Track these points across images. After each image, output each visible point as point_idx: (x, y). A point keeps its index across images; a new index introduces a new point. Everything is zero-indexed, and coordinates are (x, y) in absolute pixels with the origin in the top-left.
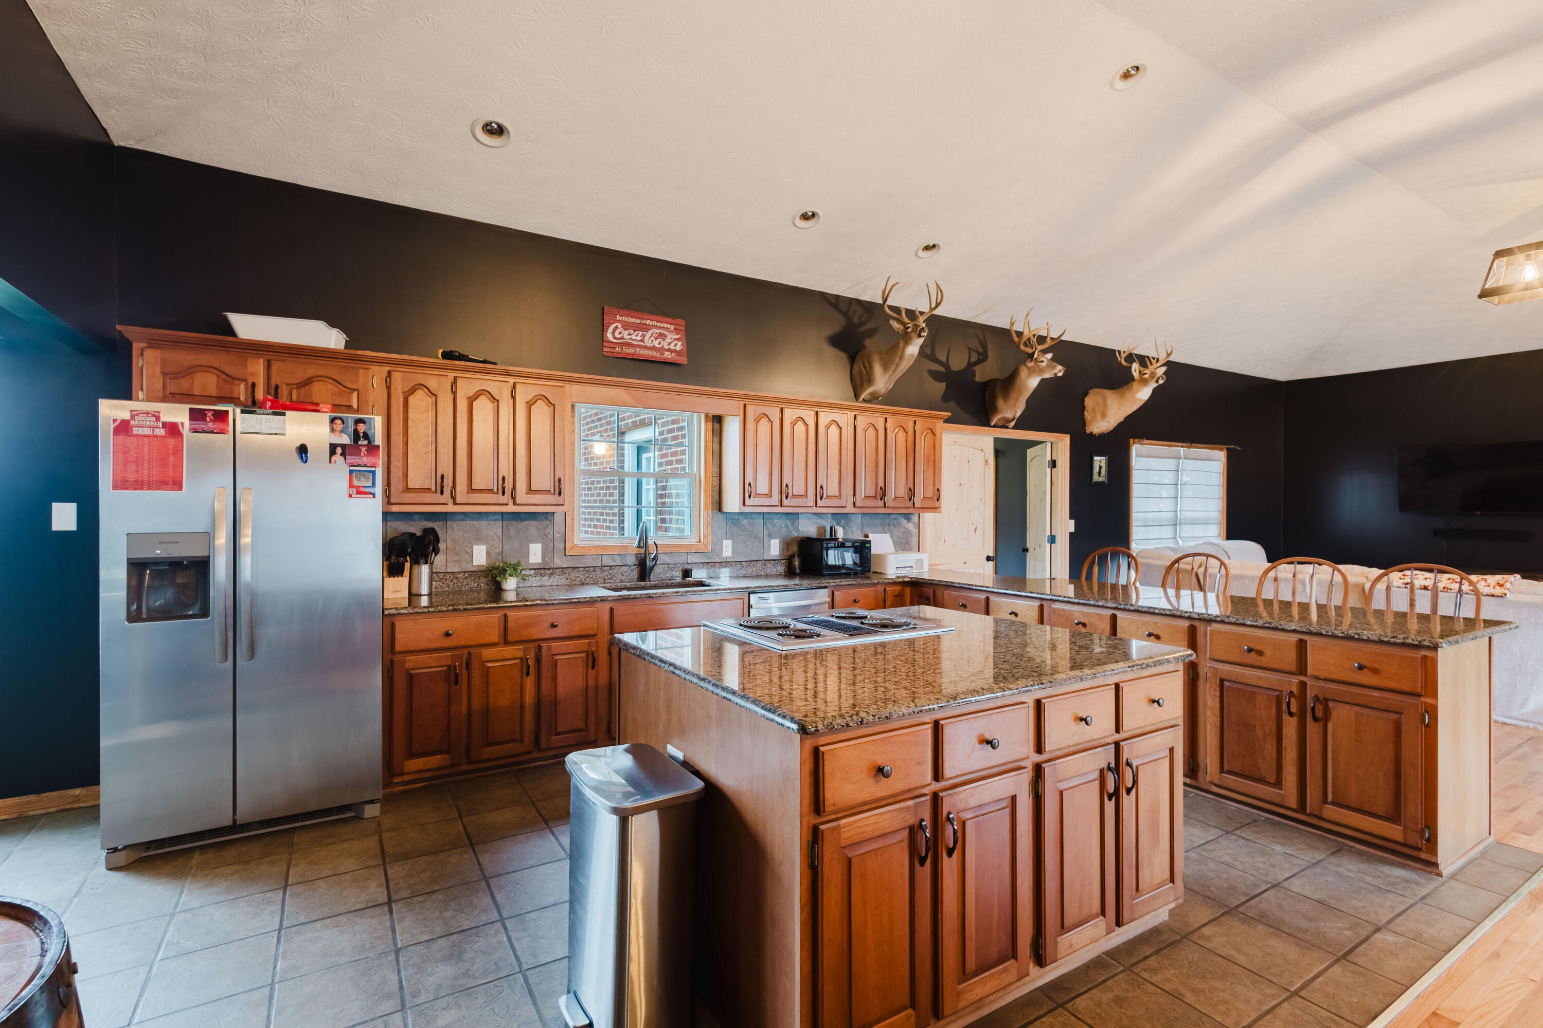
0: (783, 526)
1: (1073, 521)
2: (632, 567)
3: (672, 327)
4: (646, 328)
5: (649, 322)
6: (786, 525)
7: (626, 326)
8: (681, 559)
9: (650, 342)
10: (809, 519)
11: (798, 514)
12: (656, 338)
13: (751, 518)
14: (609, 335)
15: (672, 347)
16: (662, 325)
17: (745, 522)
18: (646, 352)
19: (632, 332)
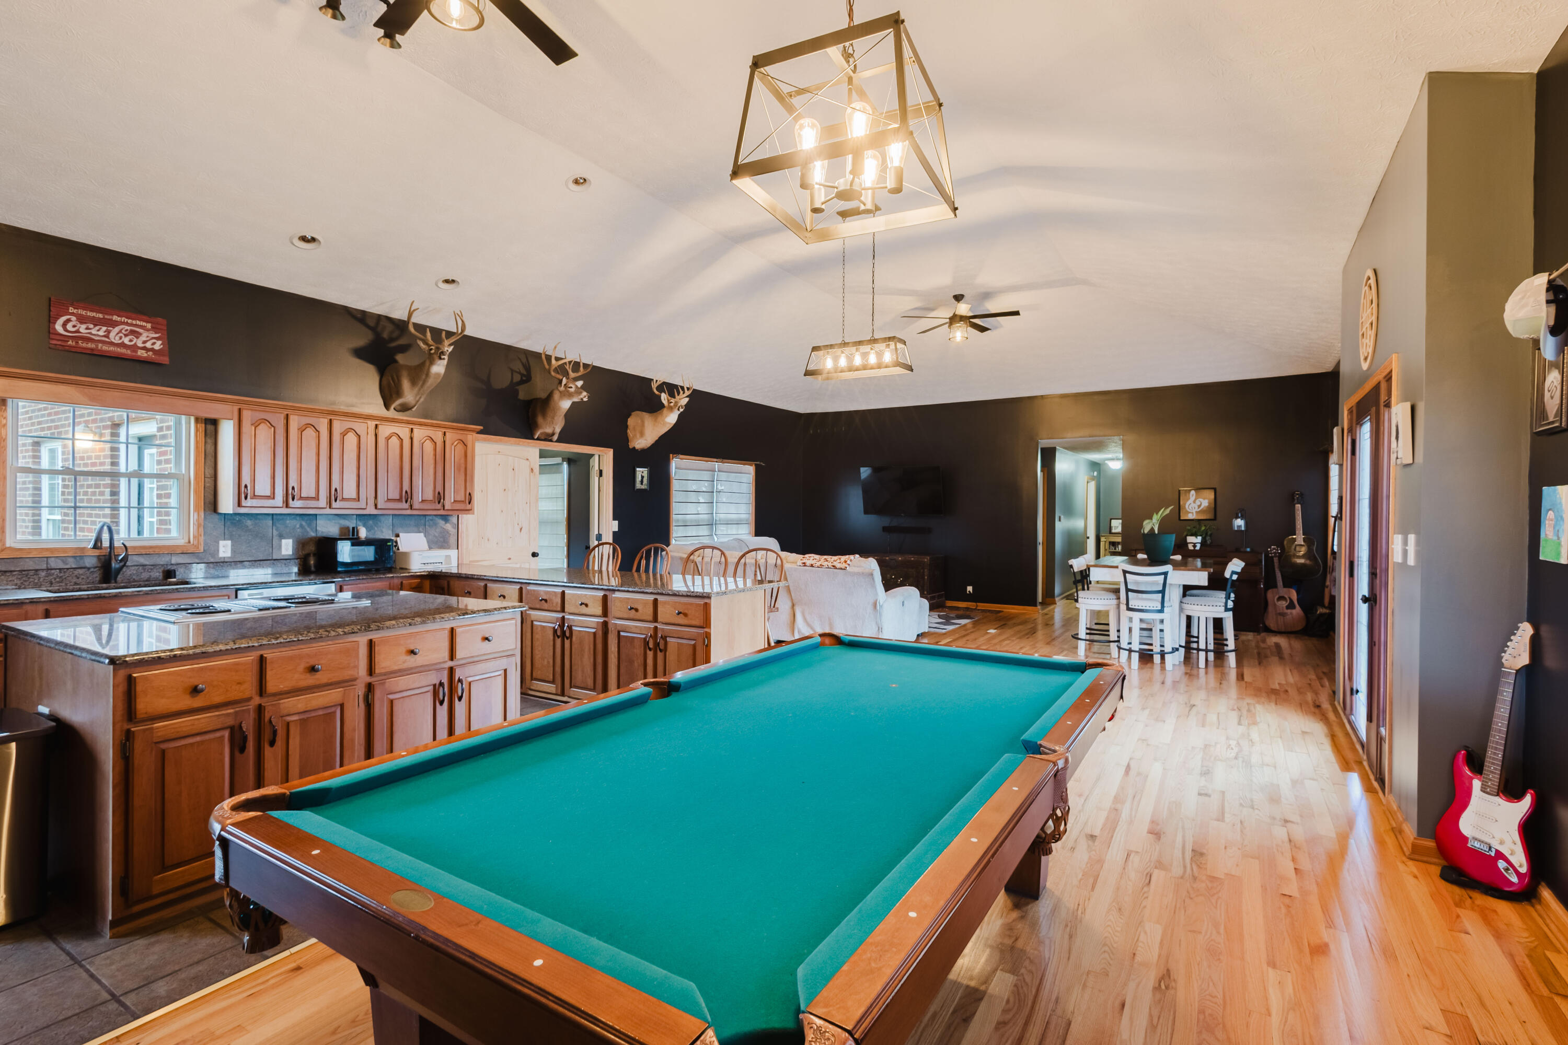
0: (298, 526)
1: (616, 522)
2: (92, 570)
3: (149, 326)
4: (114, 324)
5: (115, 318)
6: (301, 526)
7: (82, 320)
8: (163, 560)
9: (117, 338)
10: (329, 520)
11: (316, 515)
12: (126, 335)
13: (256, 519)
14: (58, 327)
15: (148, 345)
16: (134, 322)
17: (249, 523)
18: (112, 348)
19: (91, 326)
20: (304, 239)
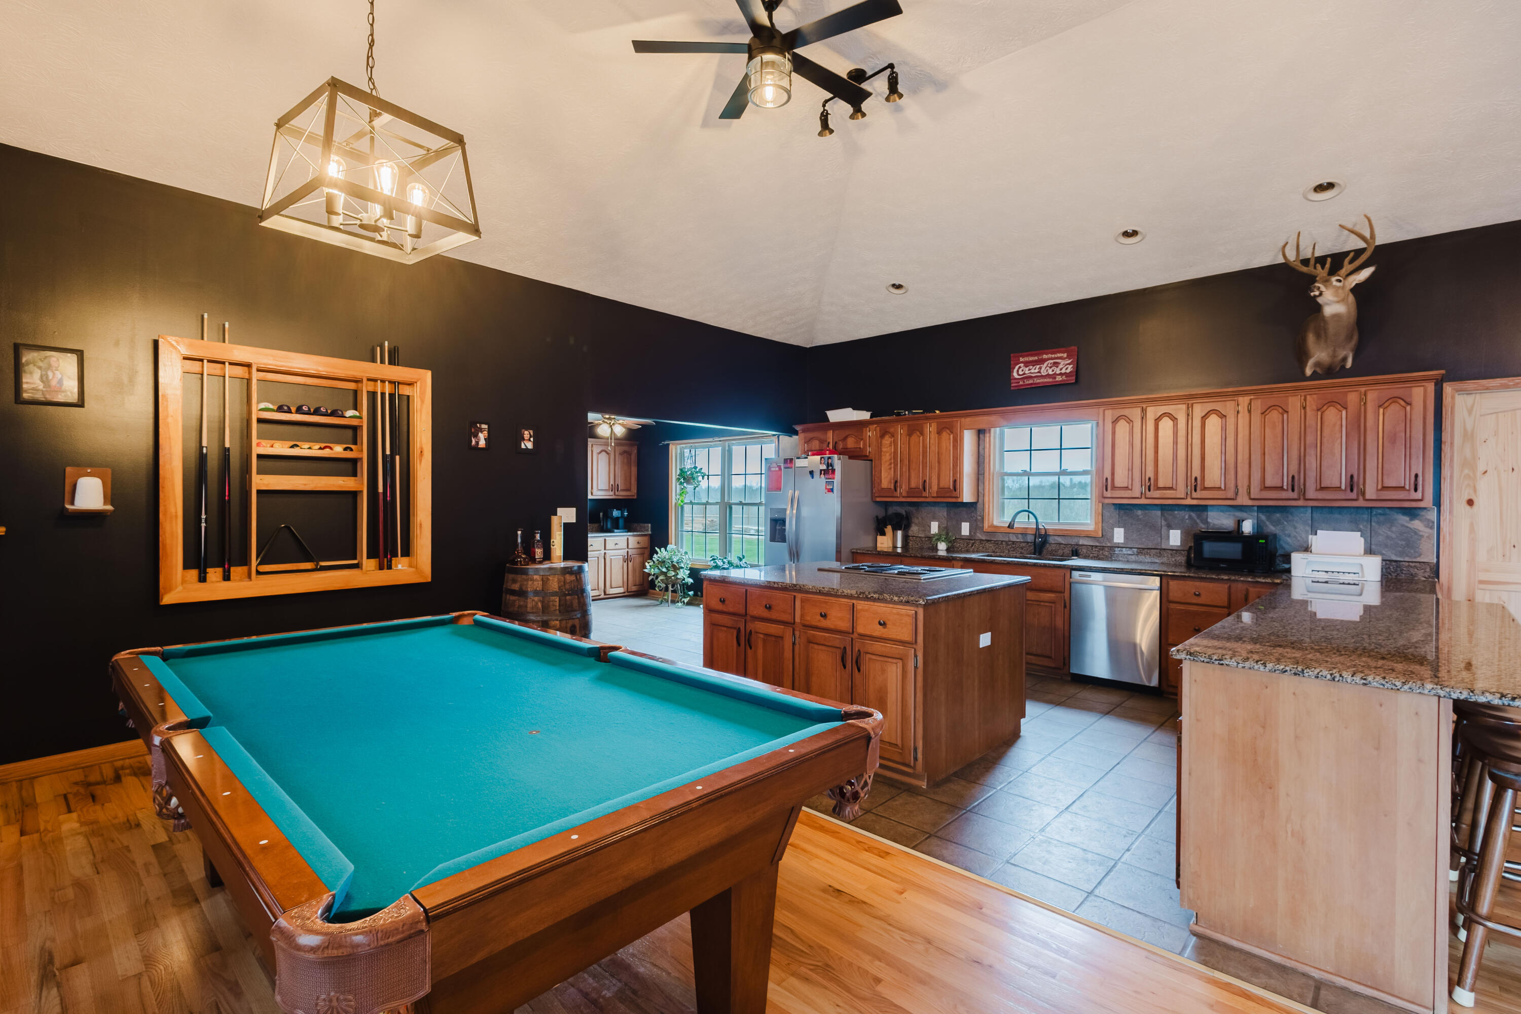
0: (1187, 517)
2: (1030, 544)
3: (1065, 355)
4: (1042, 361)
5: (1045, 356)
6: (1190, 517)
7: (1027, 364)
8: (1073, 541)
9: (1045, 371)
10: (1222, 511)
11: (1206, 506)
12: (1050, 367)
13: (1148, 509)
14: (1015, 374)
15: (1063, 371)
16: (1056, 356)
17: (1139, 512)
18: (1042, 380)
19: (1031, 367)
20: (1126, 234)
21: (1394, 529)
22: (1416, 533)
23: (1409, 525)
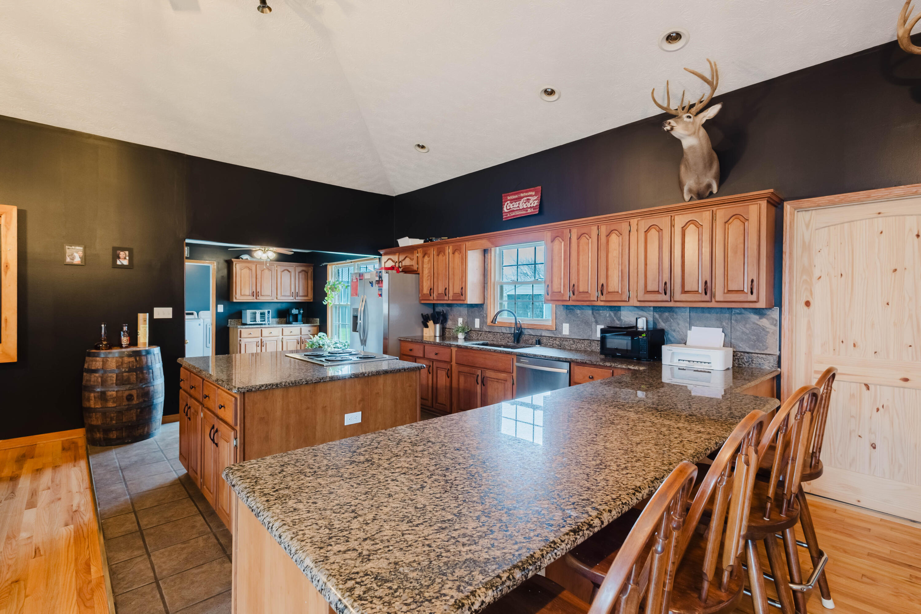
3: (534, 193)
4: (520, 199)
5: (522, 195)
6: (610, 315)
7: (512, 201)
9: (522, 206)
12: (525, 203)
13: (583, 309)
14: (505, 209)
15: (532, 206)
16: (528, 194)
17: (578, 312)
18: (520, 213)
19: (514, 203)
21: (748, 326)
22: (764, 330)
23: (758, 323)
